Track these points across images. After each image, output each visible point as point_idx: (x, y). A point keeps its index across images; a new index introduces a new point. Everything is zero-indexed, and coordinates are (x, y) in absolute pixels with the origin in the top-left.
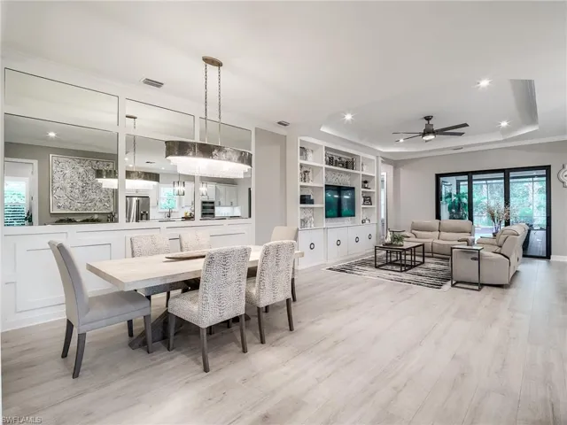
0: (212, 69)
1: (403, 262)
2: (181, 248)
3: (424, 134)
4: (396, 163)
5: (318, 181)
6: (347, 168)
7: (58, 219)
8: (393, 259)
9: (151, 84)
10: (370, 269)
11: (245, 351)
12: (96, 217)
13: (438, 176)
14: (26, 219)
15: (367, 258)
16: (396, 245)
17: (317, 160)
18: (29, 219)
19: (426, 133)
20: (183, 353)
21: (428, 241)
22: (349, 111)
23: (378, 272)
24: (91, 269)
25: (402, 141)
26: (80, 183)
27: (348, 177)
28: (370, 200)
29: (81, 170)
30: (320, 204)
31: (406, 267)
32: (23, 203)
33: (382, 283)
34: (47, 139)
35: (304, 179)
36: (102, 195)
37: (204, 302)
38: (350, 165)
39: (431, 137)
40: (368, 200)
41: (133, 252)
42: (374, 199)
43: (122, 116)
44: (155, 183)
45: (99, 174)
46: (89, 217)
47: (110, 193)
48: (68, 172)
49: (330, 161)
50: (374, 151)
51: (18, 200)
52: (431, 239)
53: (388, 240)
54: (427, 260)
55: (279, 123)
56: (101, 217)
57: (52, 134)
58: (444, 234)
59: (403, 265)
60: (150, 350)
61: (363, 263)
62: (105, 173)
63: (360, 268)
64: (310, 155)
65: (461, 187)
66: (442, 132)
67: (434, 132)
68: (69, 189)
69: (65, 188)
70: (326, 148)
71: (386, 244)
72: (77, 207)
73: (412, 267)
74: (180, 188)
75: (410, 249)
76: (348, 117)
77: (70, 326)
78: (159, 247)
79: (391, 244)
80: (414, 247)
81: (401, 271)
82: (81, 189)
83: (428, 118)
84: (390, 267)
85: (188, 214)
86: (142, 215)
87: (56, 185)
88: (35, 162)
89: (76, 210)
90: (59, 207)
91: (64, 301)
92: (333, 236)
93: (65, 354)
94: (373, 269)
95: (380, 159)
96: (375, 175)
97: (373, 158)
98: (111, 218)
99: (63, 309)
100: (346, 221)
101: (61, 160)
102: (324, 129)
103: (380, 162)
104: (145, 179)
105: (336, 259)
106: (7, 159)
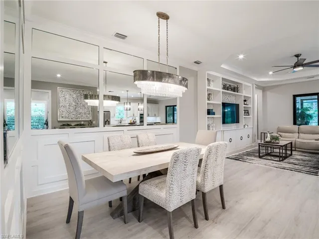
0: (163, 22)
1: (281, 155)
2: (138, 144)
3: (295, 67)
4: (264, 88)
5: (218, 101)
6: (234, 91)
7: (62, 124)
8: (269, 152)
9: (120, 37)
10: (256, 159)
11: (196, 226)
12: (82, 123)
13: (295, 97)
14: (45, 124)
15: (249, 150)
16: (274, 143)
17: (217, 87)
18: (47, 124)
19: (297, 65)
20: (150, 225)
21: (293, 140)
22: (242, 53)
23: (263, 161)
24: (85, 159)
25: (271, 73)
26: (74, 103)
27: (234, 98)
28: (248, 113)
29: (75, 96)
30: (219, 115)
31: (283, 158)
32: (43, 115)
33: (271, 170)
34: (56, 78)
35: (209, 99)
36: (86, 110)
37: (171, 191)
38: (236, 89)
39: (301, 68)
40: (247, 112)
41: (109, 147)
42: (251, 112)
43: (101, 62)
44: (118, 102)
45: (86, 97)
46: (78, 123)
47: (90, 109)
48: (67, 97)
49: (225, 87)
50: (251, 81)
51: (41, 113)
52: (293, 138)
53: (268, 139)
54: (294, 153)
55: (195, 62)
56: (85, 123)
57: (59, 76)
58: (301, 135)
59: (281, 157)
60: (126, 221)
61: (249, 154)
62: (89, 96)
63: (248, 157)
64: (212, 83)
65: (304, 104)
66: (309, 65)
67: (303, 65)
68: (68, 107)
69: (66, 106)
70: (223, 79)
71: (267, 142)
72: (71, 117)
73: (286, 158)
74: (128, 106)
75: (285, 145)
76: (241, 57)
77: (71, 202)
78: (125, 143)
79: (270, 142)
80: (286, 144)
81: (280, 161)
82: (74, 107)
83: (297, 56)
84: (269, 158)
85: (132, 121)
86: (106, 122)
87: (61, 105)
88: (50, 92)
89: (72, 119)
90: (62, 117)
91: (67, 178)
92: (228, 135)
93: (68, 221)
94: (258, 159)
95: (255, 86)
96: (251, 96)
97: (250, 85)
98: (90, 124)
99: (66, 183)
100: (234, 126)
101: (64, 90)
102: (223, 66)
103: (254, 87)
104: (112, 100)
105: (230, 151)
106: (33, 90)
